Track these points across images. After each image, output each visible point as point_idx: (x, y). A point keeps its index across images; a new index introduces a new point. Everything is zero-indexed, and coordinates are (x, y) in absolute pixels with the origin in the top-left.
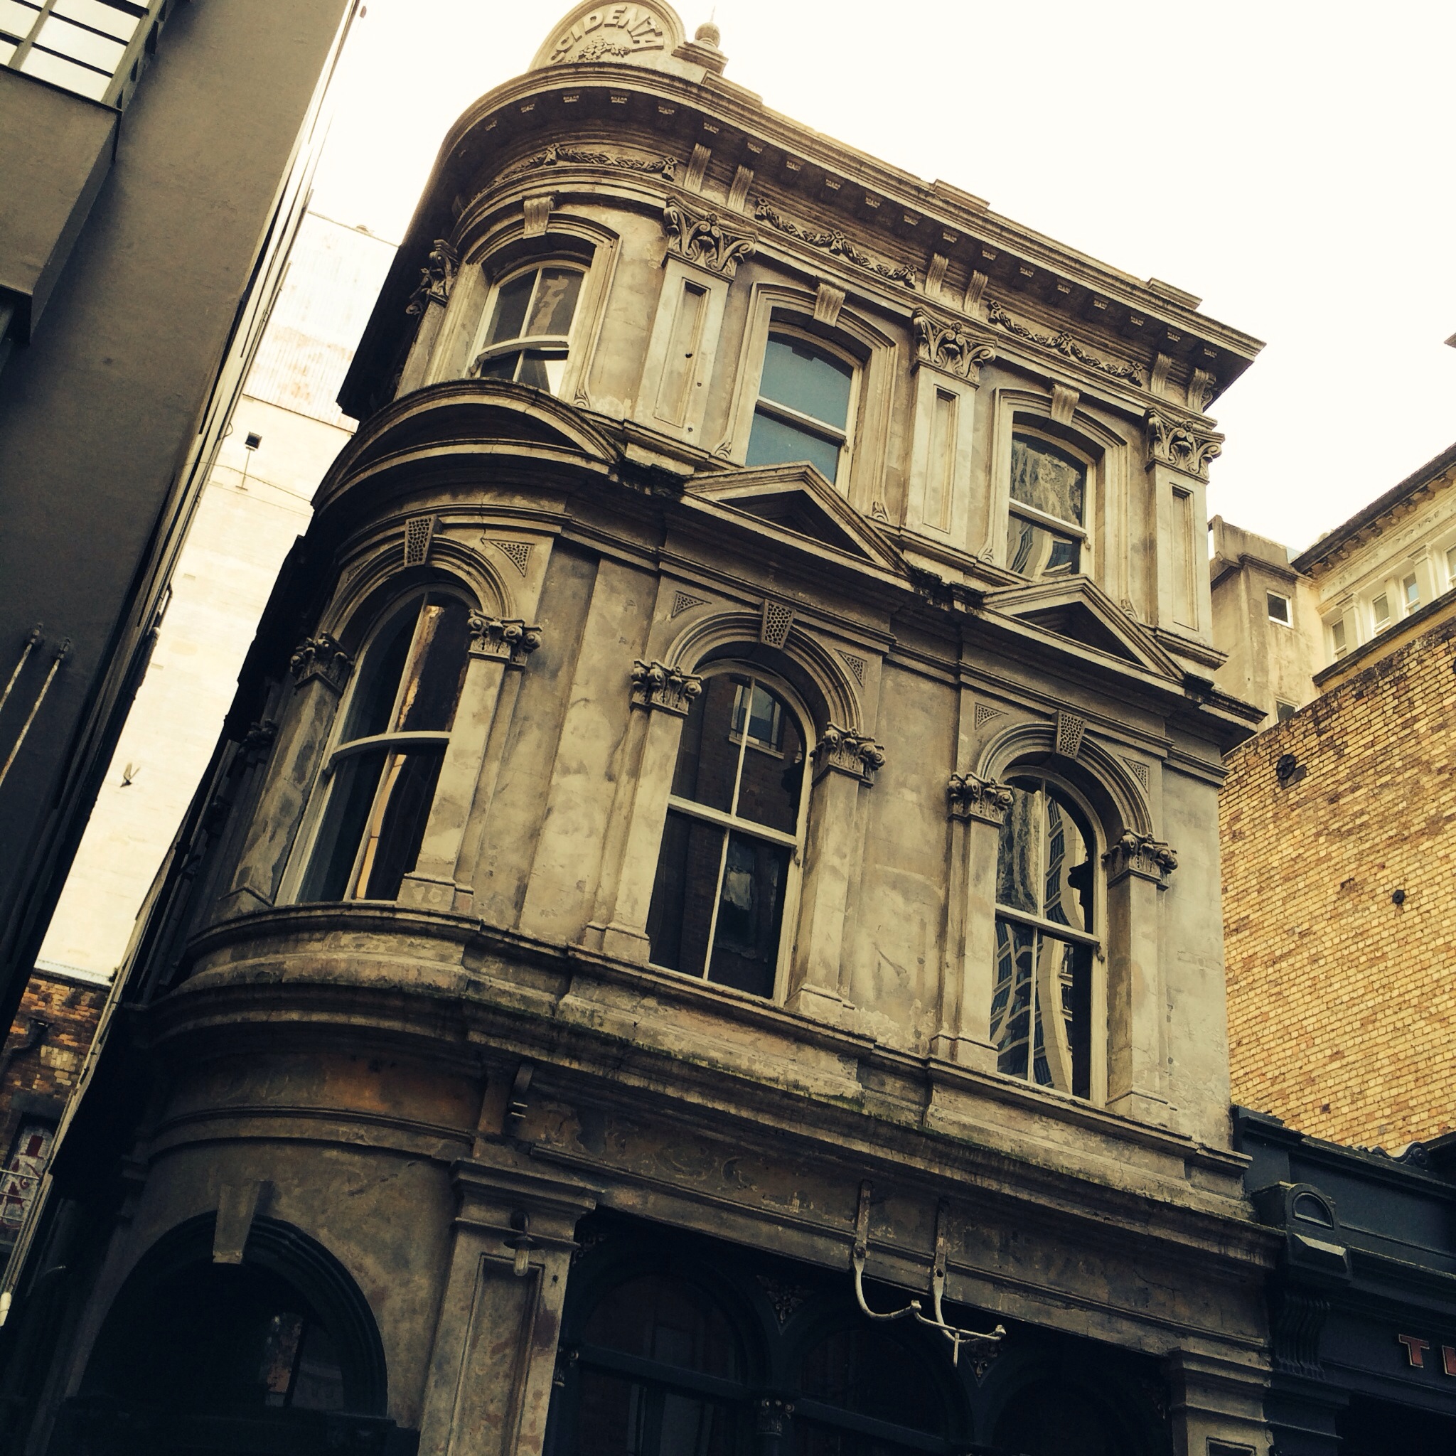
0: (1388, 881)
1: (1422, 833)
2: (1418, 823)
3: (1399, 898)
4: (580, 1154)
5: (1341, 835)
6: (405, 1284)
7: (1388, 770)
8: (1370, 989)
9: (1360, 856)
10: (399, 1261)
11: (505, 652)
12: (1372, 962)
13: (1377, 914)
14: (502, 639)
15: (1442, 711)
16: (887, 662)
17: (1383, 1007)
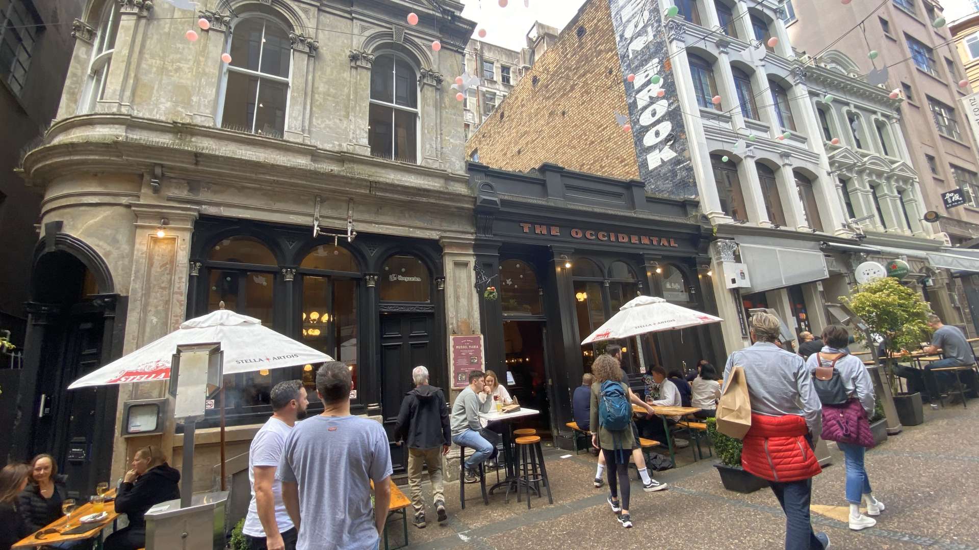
0: (560, 109)
1: (569, 91)
2: (568, 88)
3: (564, 113)
4: (191, 197)
5: (549, 98)
6: (118, 248)
7: (560, 73)
8: (556, 143)
9: (553, 104)
10: (114, 241)
11: (136, 10)
12: (557, 135)
13: (558, 120)
14: (134, 5)
15: (574, 50)
16: (319, 10)
17: (559, 148)
